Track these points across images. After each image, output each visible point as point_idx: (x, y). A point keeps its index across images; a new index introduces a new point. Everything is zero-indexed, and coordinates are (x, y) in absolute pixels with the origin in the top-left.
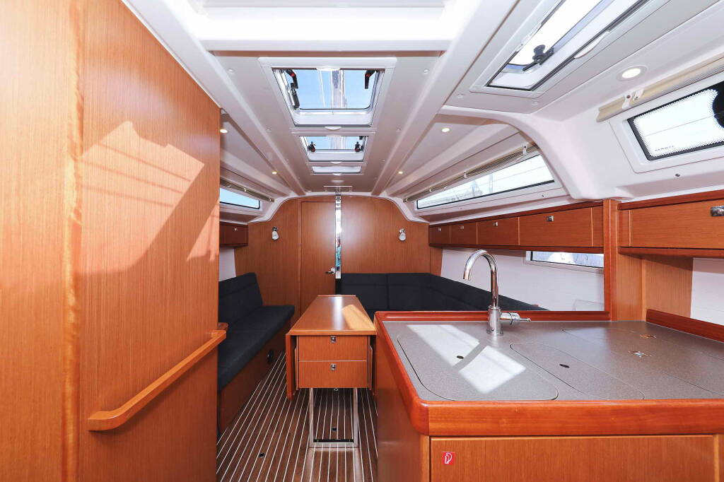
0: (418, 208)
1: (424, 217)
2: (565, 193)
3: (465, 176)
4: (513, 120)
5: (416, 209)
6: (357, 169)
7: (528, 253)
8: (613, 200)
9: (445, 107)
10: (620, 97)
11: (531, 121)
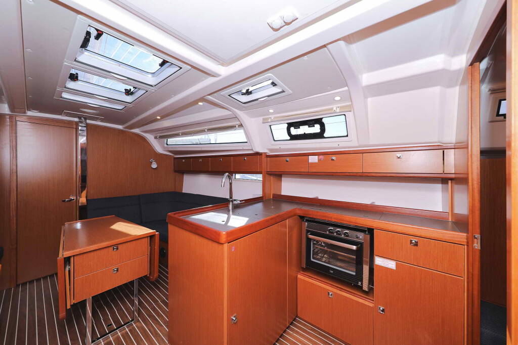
0: (167, 145)
1: (170, 151)
2: (251, 148)
3: (206, 130)
4: (235, 112)
5: (166, 145)
6: (120, 107)
7: (234, 175)
8: (265, 153)
9: (209, 97)
10: (268, 117)
11: (241, 114)
